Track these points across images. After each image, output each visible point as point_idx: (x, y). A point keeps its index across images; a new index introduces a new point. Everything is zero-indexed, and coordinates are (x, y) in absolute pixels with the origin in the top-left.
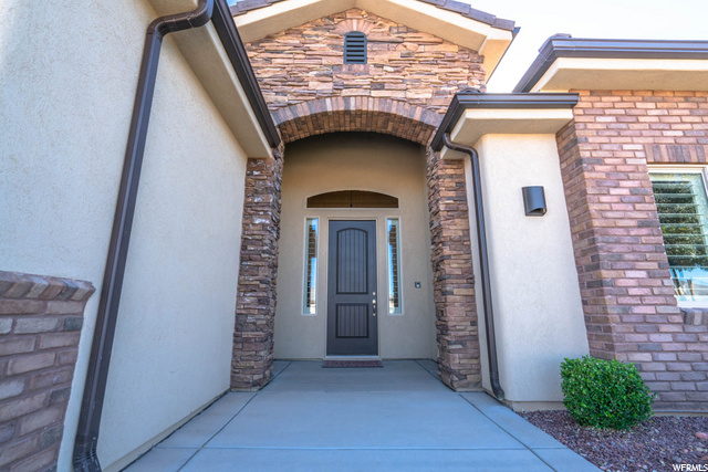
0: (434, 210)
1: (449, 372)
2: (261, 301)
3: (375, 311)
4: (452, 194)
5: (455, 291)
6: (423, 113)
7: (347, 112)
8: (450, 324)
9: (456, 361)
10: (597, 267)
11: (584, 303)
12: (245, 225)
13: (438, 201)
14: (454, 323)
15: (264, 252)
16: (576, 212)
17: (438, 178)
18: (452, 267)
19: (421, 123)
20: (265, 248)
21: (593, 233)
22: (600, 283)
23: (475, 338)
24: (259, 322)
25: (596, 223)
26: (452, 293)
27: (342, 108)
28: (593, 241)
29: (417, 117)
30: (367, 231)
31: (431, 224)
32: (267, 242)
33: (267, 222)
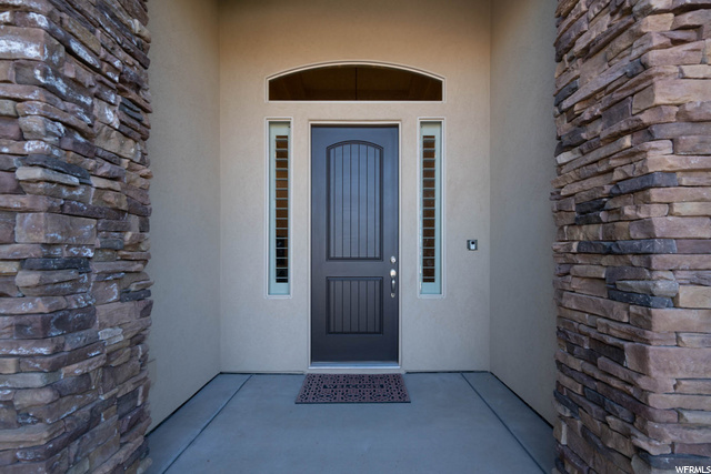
2: (25, 329)
3: (396, 289)
5: (686, 295)
8: (656, 401)
14: (675, 401)
15: (25, 159)
20: (30, 147)
26: (674, 302)
30: (382, 145)
32: (34, 122)
33: (32, 52)
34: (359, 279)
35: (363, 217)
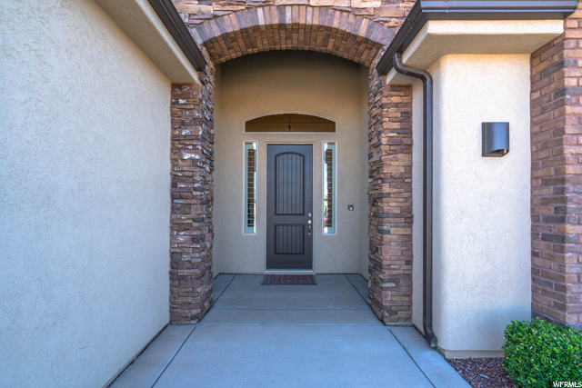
0: (374, 141)
1: (381, 307)
2: (194, 240)
3: (311, 231)
4: (396, 125)
5: (392, 230)
6: (370, 27)
7: (282, 26)
8: (384, 263)
9: (389, 297)
10: (563, 220)
11: (534, 254)
12: (174, 161)
13: (380, 133)
14: (389, 262)
15: (195, 189)
16: (543, 154)
17: (381, 107)
18: (391, 206)
19: (366, 40)
20: (196, 185)
21: (563, 181)
22: (562, 238)
23: (409, 276)
24: (194, 261)
25: (570, 170)
26: (389, 233)
27: (276, 21)
28: (563, 190)
29: (362, 32)
30: (304, 154)
31: (370, 156)
32: (198, 178)
33: (197, 157)
34: (292, 225)
35: (294, 192)
